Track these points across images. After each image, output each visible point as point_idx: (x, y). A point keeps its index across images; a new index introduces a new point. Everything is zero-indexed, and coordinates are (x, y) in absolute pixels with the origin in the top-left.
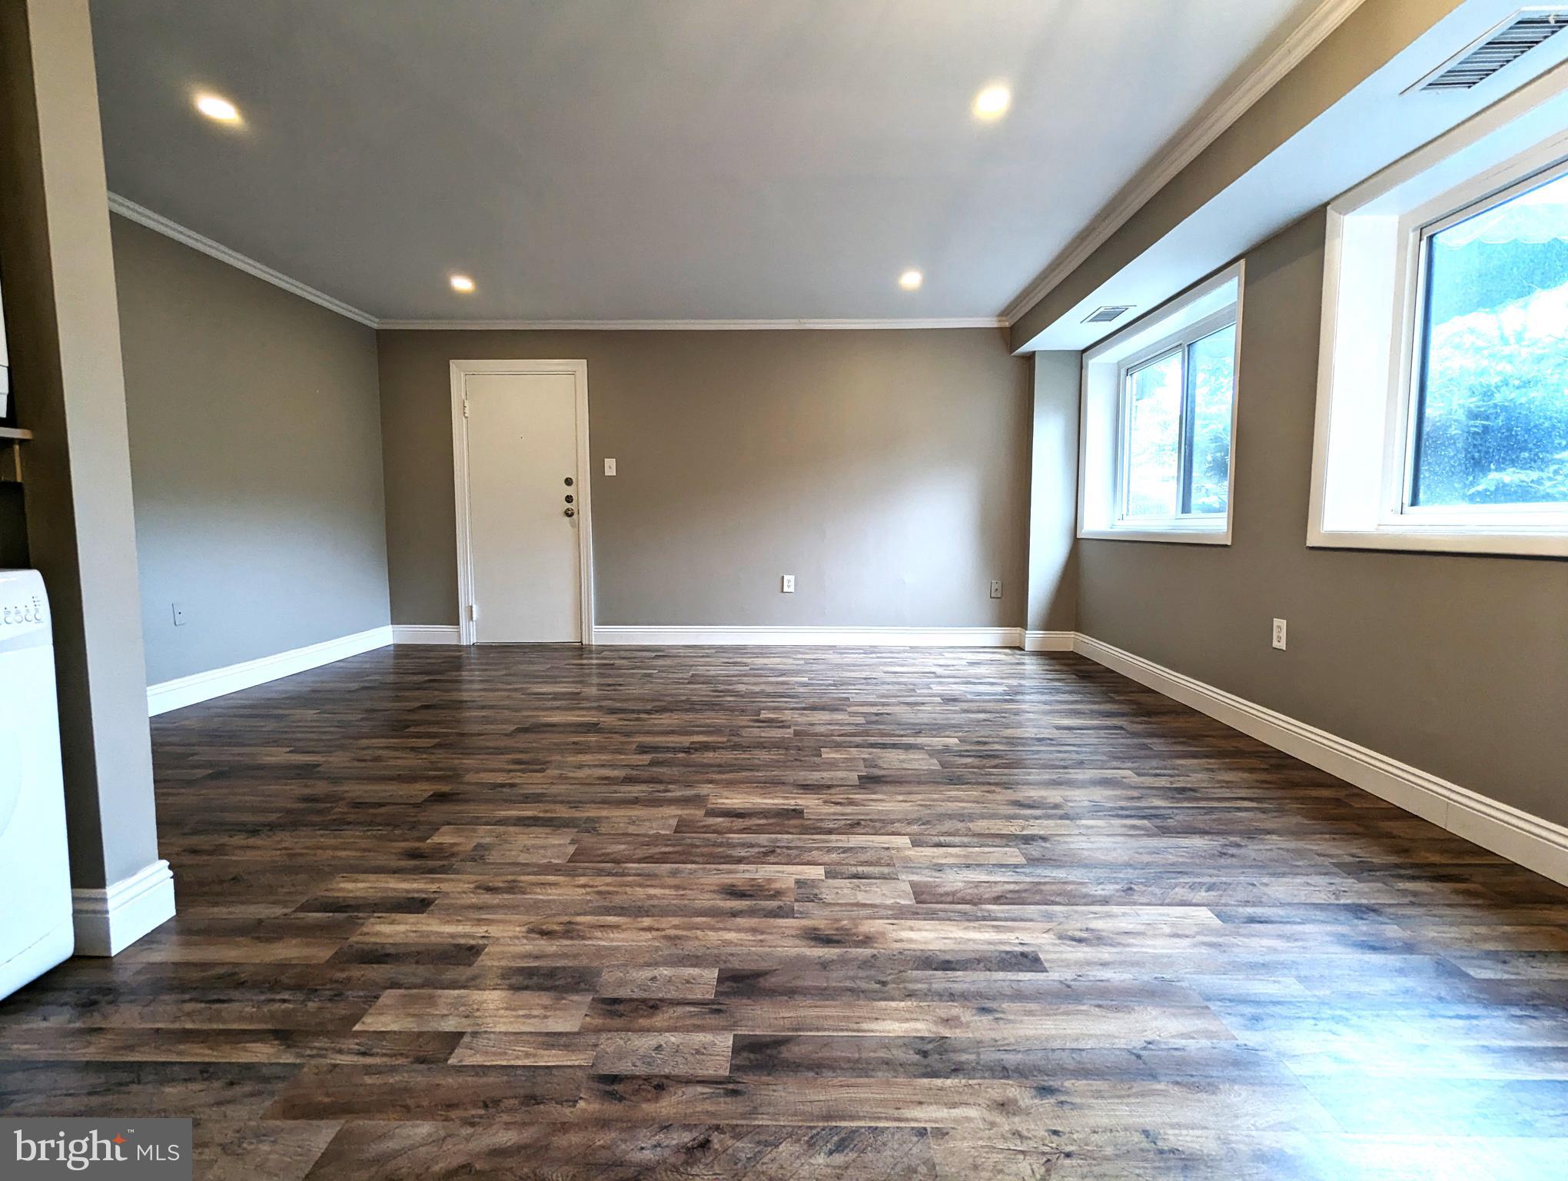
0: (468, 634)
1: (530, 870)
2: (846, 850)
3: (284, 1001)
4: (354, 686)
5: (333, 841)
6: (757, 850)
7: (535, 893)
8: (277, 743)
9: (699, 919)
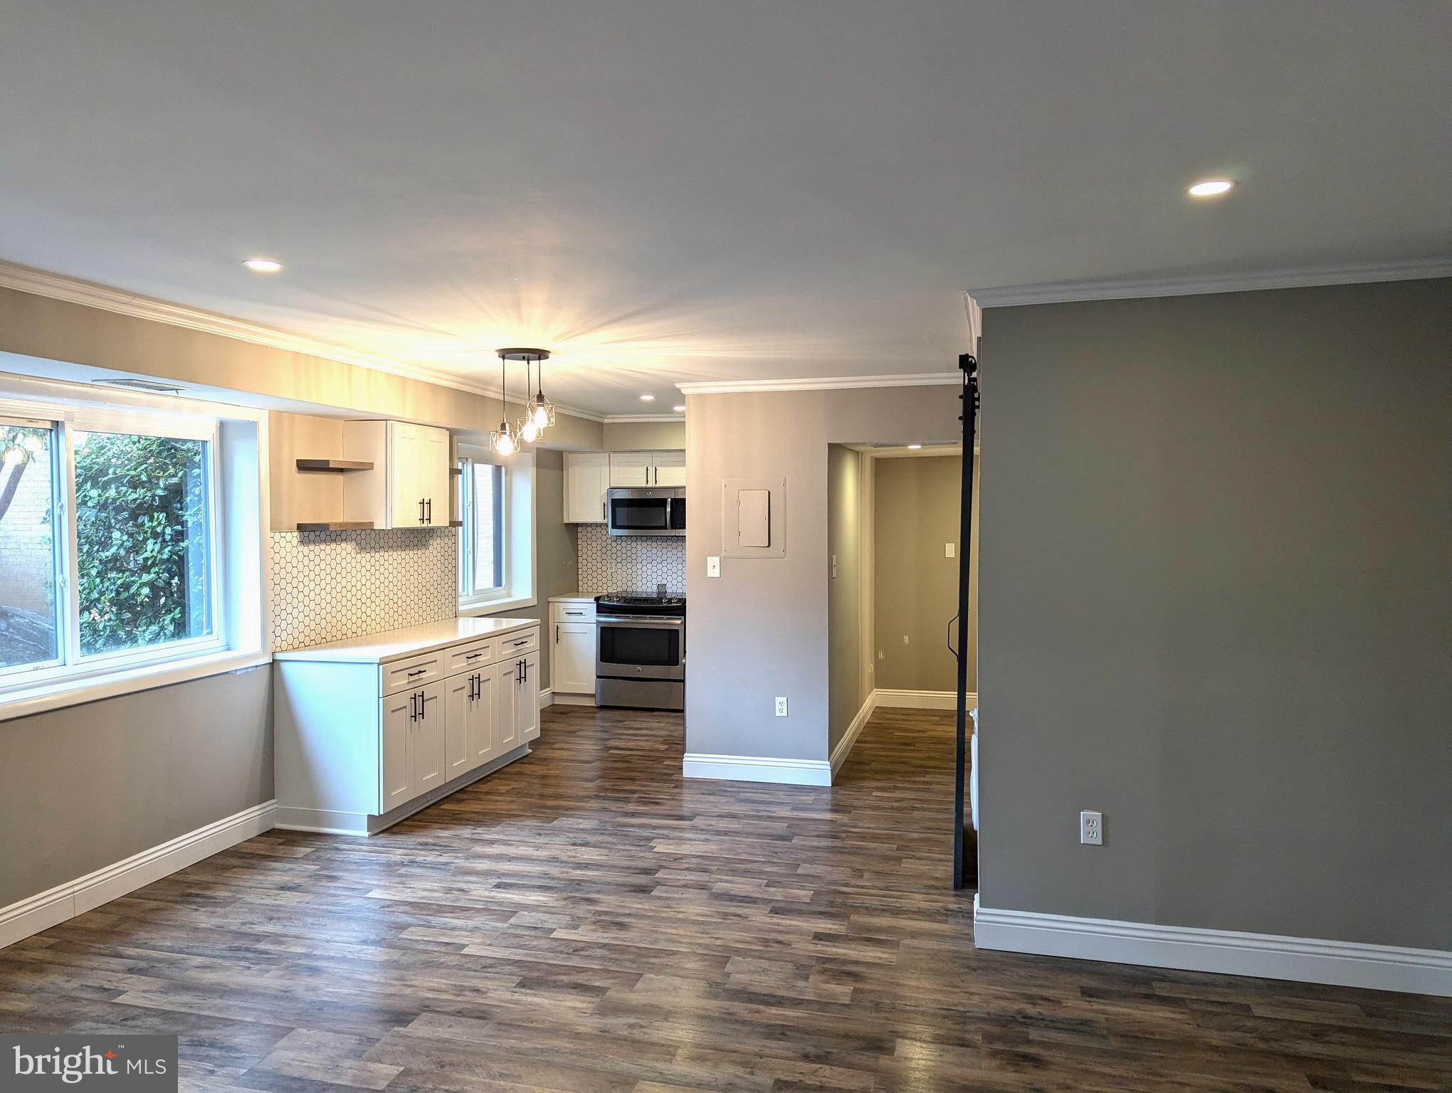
1: (758, 954)
6: (586, 954)
7: (749, 937)
9: (652, 914)
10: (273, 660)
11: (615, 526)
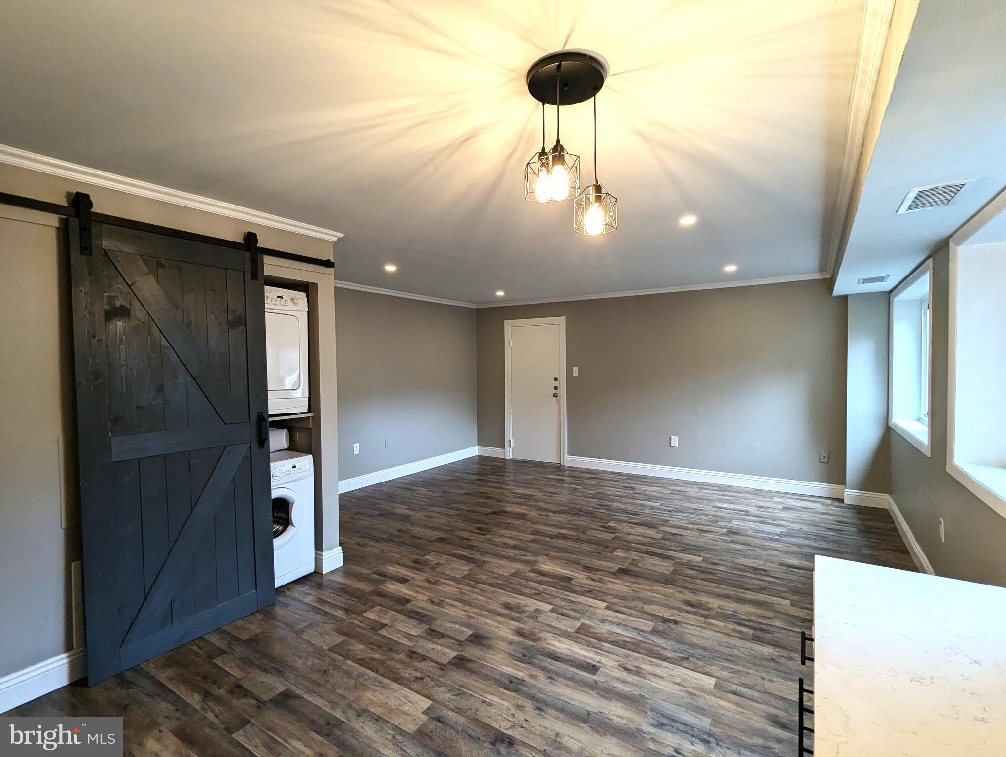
0: (509, 454)
1: (447, 577)
2: (571, 602)
3: (353, 601)
4: (448, 478)
5: (396, 550)
6: (534, 591)
7: (441, 586)
8: (404, 503)
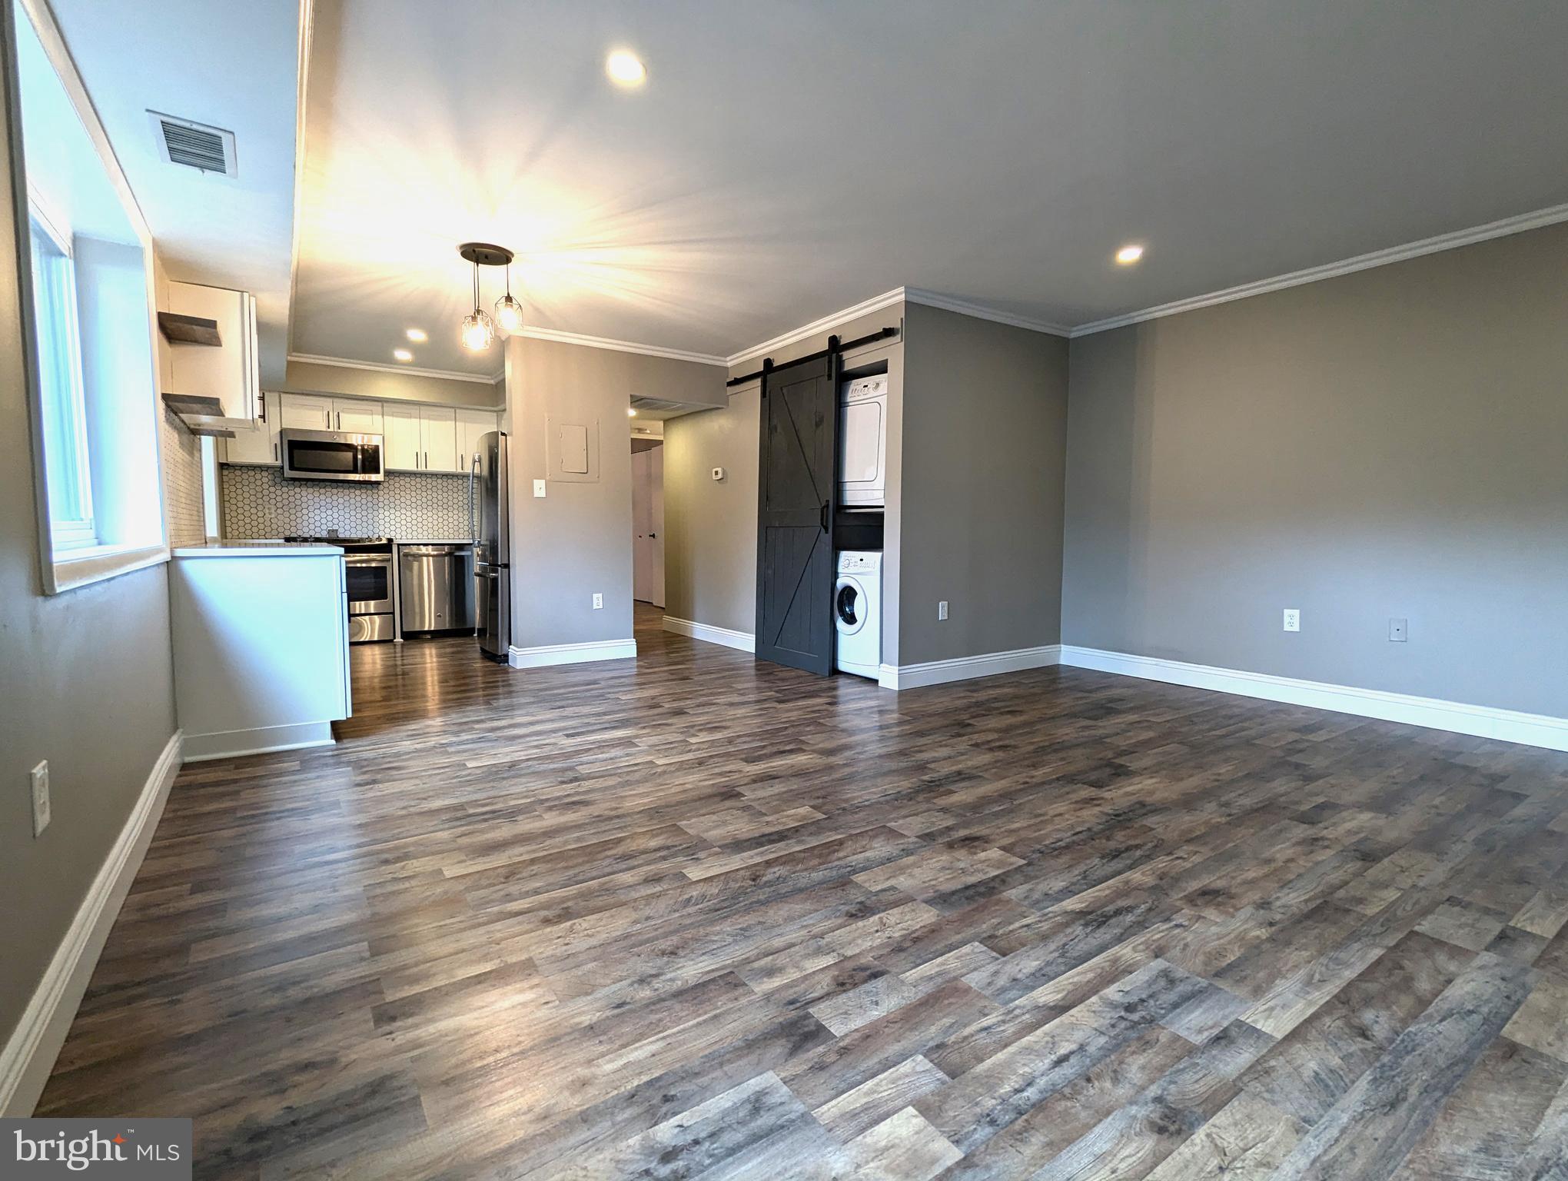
10: (172, 557)
11: (292, 468)
